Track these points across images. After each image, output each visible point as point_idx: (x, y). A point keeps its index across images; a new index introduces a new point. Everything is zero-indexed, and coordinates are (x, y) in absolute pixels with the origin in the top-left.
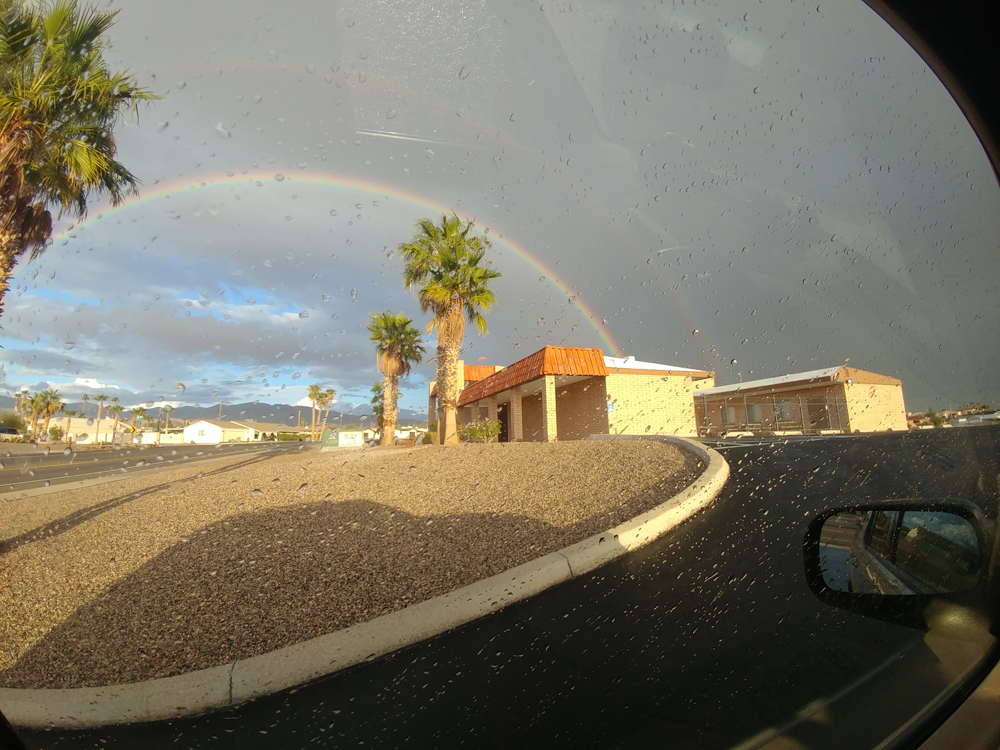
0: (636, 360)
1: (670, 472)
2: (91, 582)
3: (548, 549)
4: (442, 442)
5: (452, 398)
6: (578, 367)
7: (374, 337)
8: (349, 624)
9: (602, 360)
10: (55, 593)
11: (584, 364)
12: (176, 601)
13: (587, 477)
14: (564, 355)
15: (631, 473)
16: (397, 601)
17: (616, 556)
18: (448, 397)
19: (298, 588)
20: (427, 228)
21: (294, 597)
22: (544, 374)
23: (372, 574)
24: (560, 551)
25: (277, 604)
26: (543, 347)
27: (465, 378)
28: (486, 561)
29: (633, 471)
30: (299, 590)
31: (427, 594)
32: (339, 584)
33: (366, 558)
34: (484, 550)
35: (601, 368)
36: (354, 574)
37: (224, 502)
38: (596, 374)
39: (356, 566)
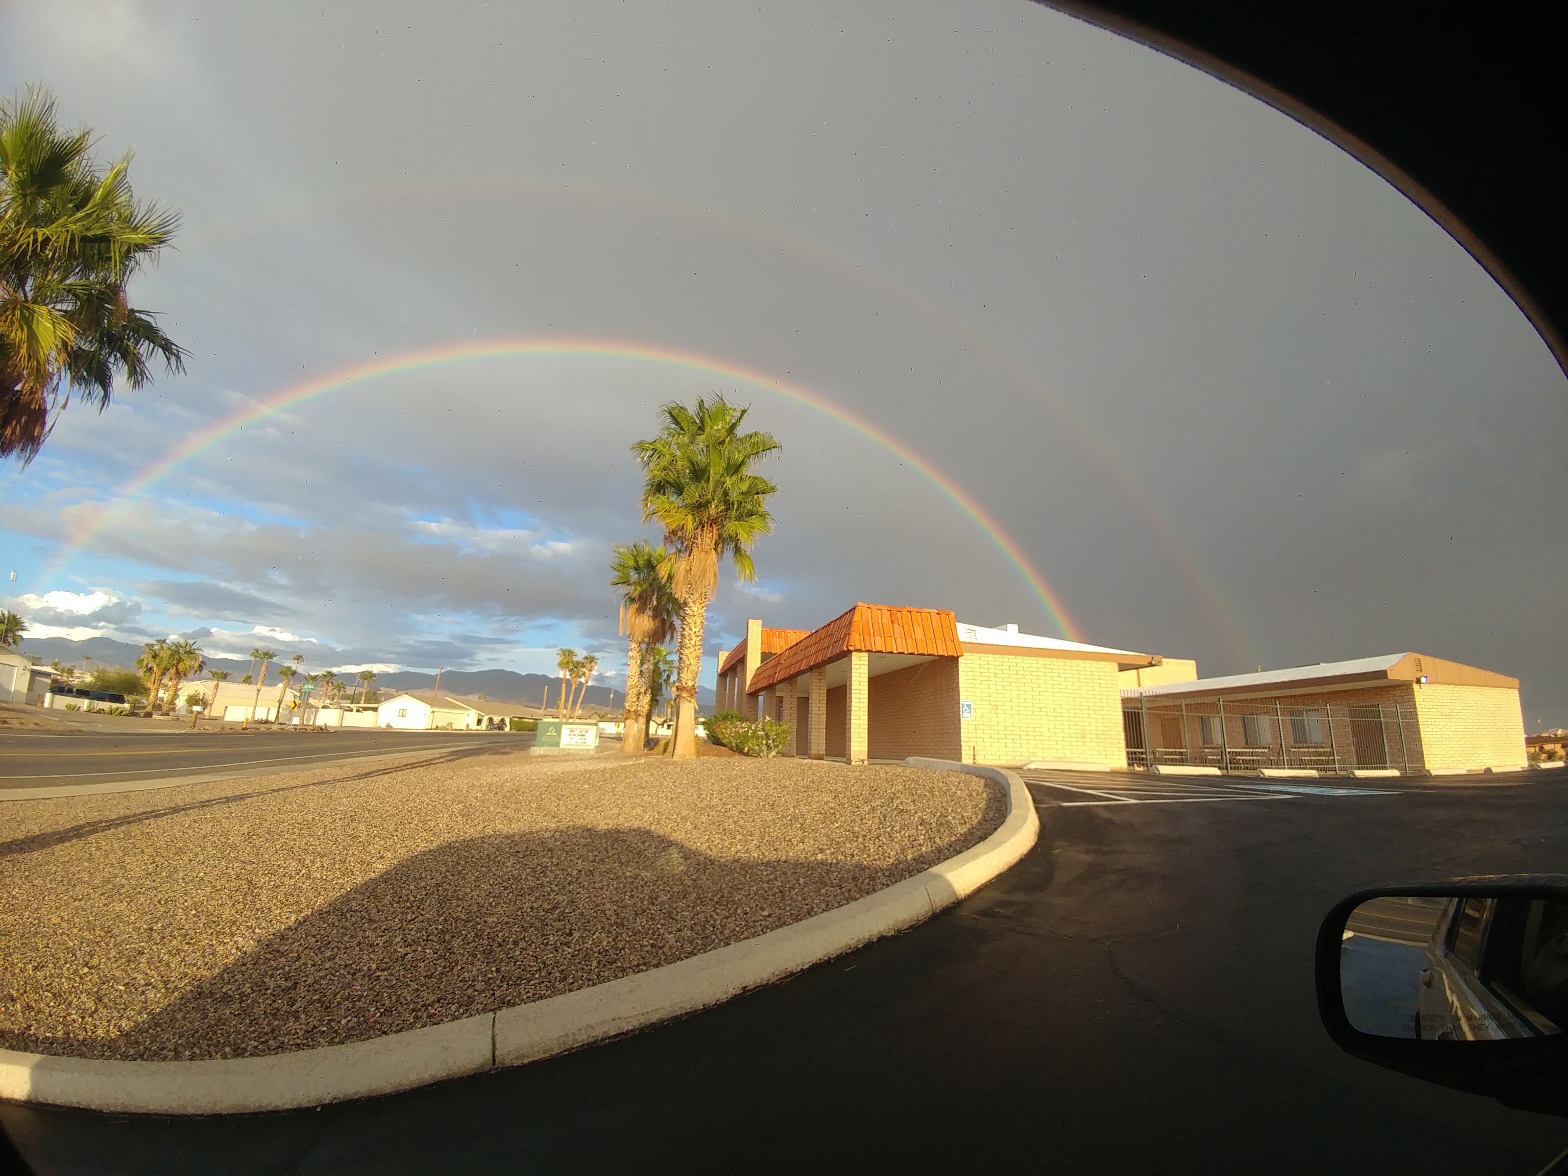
0: (1019, 632)
5: (690, 684)
6: (909, 640)
7: (616, 581)
9: (953, 631)
11: (919, 634)
14: (887, 620)
18: (684, 681)
22: (848, 649)
26: (853, 606)
27: (762, 648)
35: (950, 643)
38: (941, 653)
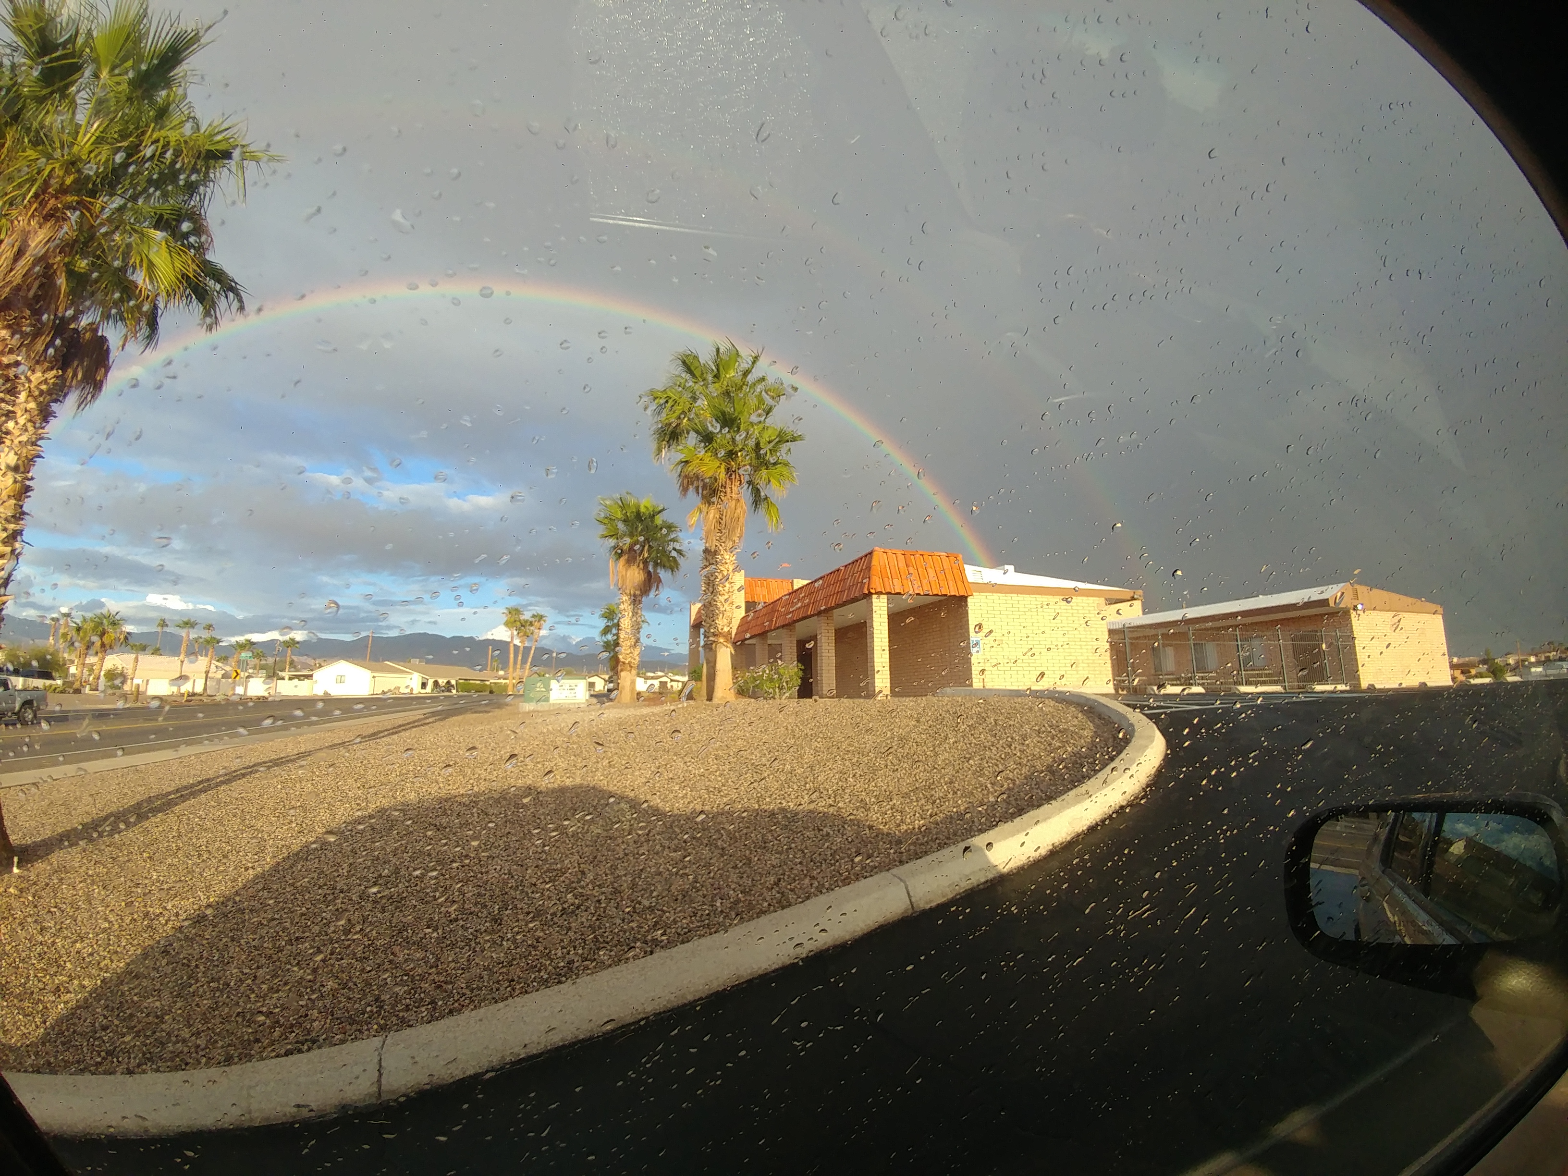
0: (1016, 571)
1: (1069, 749)
2: (165, 908)
3: (876, 868)
4: (710, 699)
5: (726, 629)
6: (924, 582)
7: (605, 533)
8: (564, 979)
9: (962, 572)
10: (107, 925)
12: (297, 939)
13: (937, 755)
14: (902, 564)
15: (1007, 750)
16: (638, 944)
17: (983, 880)
18: (720, 627)
19: (486, 921)
20: (689, 364)
21: (479, 935)
22: (870, 592)
23: (599, 901)
24: (895, 871)
25: (453, 945)
26: (870, 551)
27: (746, 597)
28: (777, 884)
29: (1010, 746)
30: (487, 924)
31: (685, 933)
32: (549, 917)
33: (590, 876)
34: (774, 866)
35: (960, 584)
36: (571, 901)
37: (374, 787)
38: (953, 594)
39: (575, 888)
